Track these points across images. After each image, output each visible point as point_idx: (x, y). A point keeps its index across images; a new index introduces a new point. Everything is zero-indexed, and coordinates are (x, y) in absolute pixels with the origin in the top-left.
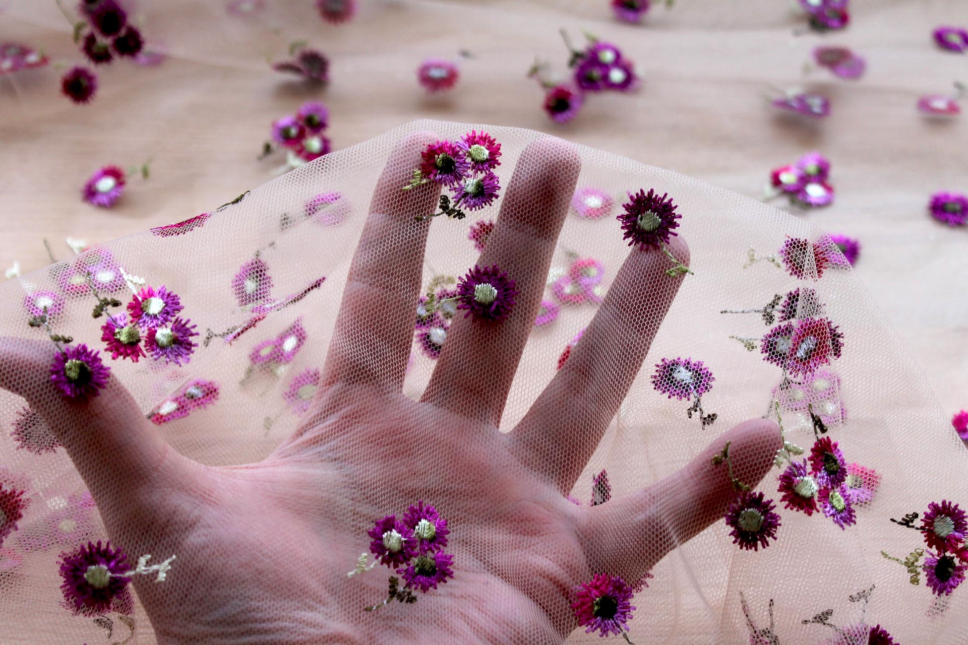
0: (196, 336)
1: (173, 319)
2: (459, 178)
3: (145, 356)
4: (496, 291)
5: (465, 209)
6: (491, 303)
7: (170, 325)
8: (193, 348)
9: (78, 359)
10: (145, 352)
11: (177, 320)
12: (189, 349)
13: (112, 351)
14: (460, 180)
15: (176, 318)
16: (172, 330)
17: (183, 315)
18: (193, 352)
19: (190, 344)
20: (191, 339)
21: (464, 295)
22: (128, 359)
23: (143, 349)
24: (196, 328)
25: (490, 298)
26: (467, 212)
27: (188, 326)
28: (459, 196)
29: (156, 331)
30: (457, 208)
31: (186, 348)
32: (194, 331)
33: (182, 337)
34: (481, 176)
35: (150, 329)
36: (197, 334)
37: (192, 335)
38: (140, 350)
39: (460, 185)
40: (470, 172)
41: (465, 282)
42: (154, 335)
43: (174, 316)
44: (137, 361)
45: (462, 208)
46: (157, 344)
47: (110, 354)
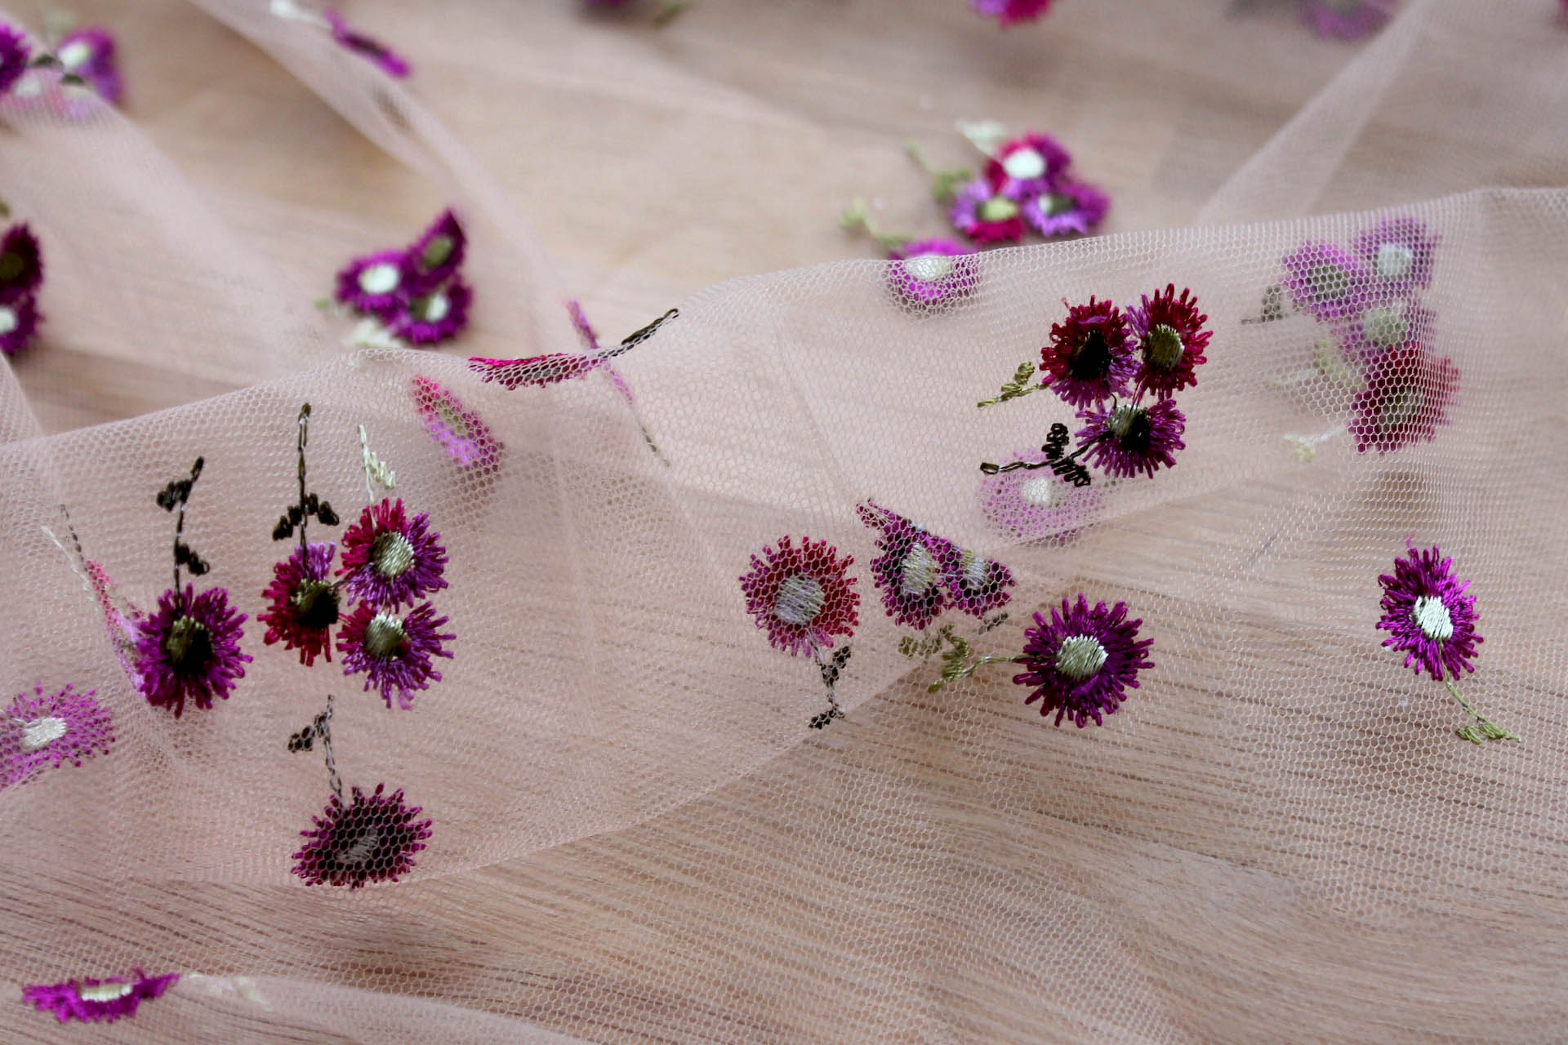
0: (445, 658)
1: (418, 602)
2: (1104, 391)
3: (329, 659)
4: (1105, 655)
5: (1096, 466)
6: (1088, 678)
7: (405, 610)
8: (428, 680)
9: (199, 619)
10: (333, 650)
11: (422, 608)
12: (420, 680)
13: (269, 623)
14: (1106, 397)
15: (423, 602)
16: (405, 625)
17: (439, 602)
18: (425, 688)
19: (427, 670)
20: (433, 659)
21: (1035, 654)
22: (296, 652)
23: (333, 640)
24: (453, 642)
25: (1089, 667)
26: (1097, 473)
27: (438, 630)
28: (1092, 434)
29: (374, 614)
30: (1078, 460)
31: (415, 674)
32: (445, 645)
33: (417, 649)
34: (1150, 400)
35: (363, 604)
36: (449, 655)
37: (438, 652)
38: (327, 640)
39: (1102, 410)
40: (1132, 385)
41: (1045, 627)
42: (368, 623)
43: (423, 597)
44: (310, 663)
45: (1089, 465)
46: (366, 643)
47: (265, 627)
